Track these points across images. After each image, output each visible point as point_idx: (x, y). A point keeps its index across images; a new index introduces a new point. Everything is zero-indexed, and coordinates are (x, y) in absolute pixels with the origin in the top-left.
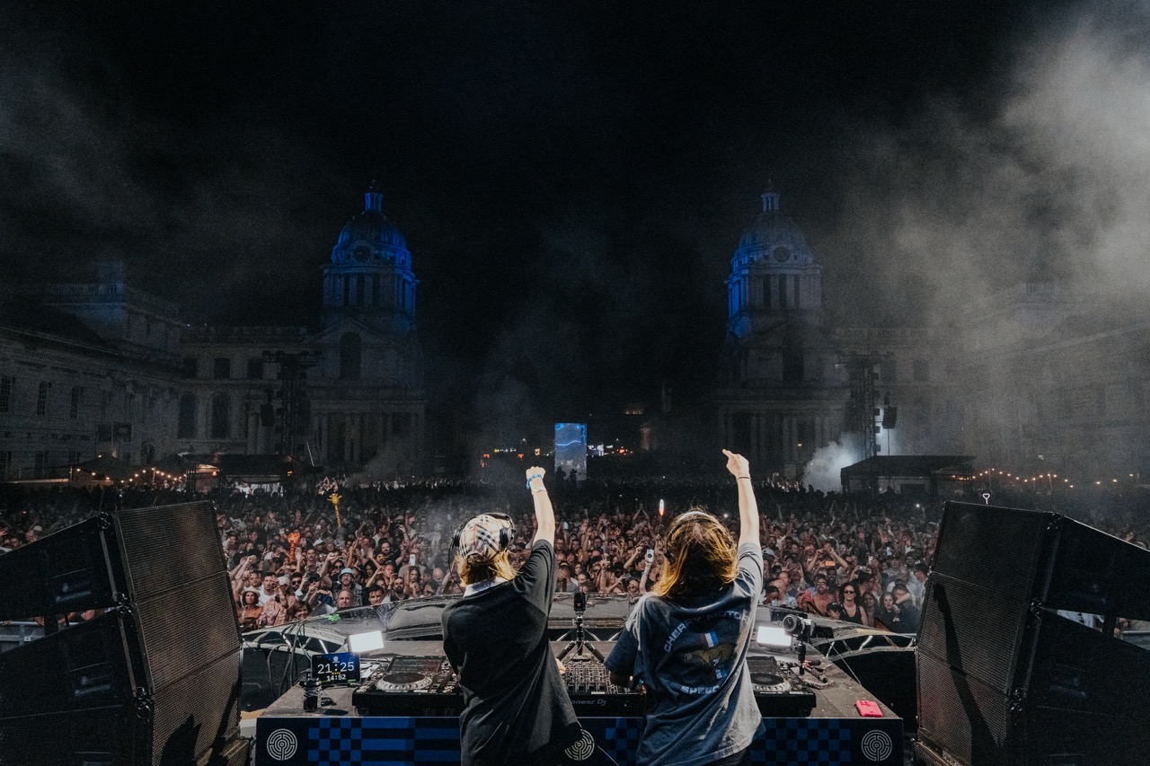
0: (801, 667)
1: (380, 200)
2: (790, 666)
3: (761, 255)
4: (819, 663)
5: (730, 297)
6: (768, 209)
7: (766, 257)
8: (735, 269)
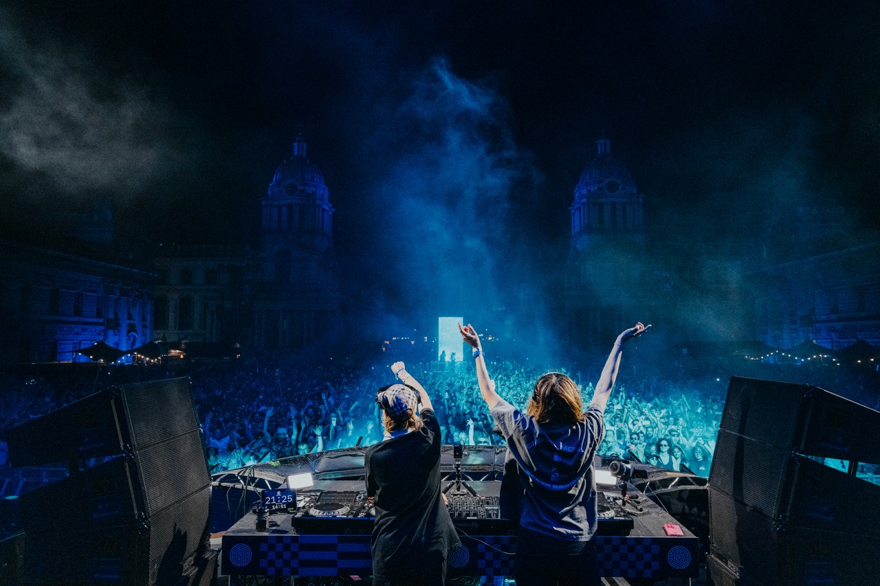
0: (623, 500)
1: (305, 148)
2: (615, 499)
3: (596, 188)
4: (637, 497)
5: (572, 220)
6: (601, 152)
7: (600, 189)
8: (576, 199)
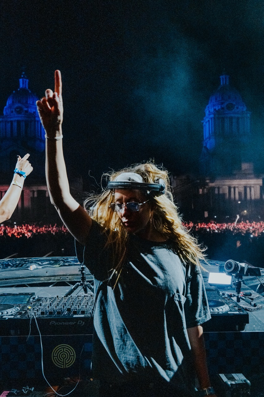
0: (238, 297)
1: (27, 83)
2: (230, 296)
3: (220, 107)
4: (251, 295)
5: (204, 129)
6: (223, 83)
7: (223, 108)
8: (207, 115)
